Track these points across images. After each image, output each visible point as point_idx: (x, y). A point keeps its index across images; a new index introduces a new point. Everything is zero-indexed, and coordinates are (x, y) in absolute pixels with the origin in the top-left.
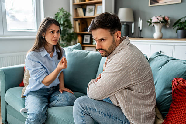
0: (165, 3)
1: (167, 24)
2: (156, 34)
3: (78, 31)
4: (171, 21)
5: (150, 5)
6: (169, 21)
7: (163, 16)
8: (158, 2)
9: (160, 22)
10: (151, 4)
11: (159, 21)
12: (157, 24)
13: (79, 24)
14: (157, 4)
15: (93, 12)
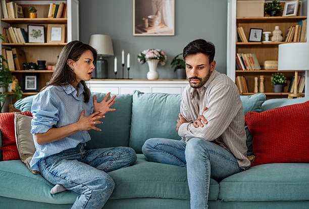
0: (155, 33)
1: (163, 61)
2: (151, 74)
3: (11, 68)
4: (167, 58)
5: (134, 34)
6: (166, 57)
7: (159, 51)
8: (146, 32)
9: (158, 58)
10: (136, 33)
11: (156, 56)
12: (152, 60)
13: (14, 56)
14: (144, 34)
15: (43, 36)
